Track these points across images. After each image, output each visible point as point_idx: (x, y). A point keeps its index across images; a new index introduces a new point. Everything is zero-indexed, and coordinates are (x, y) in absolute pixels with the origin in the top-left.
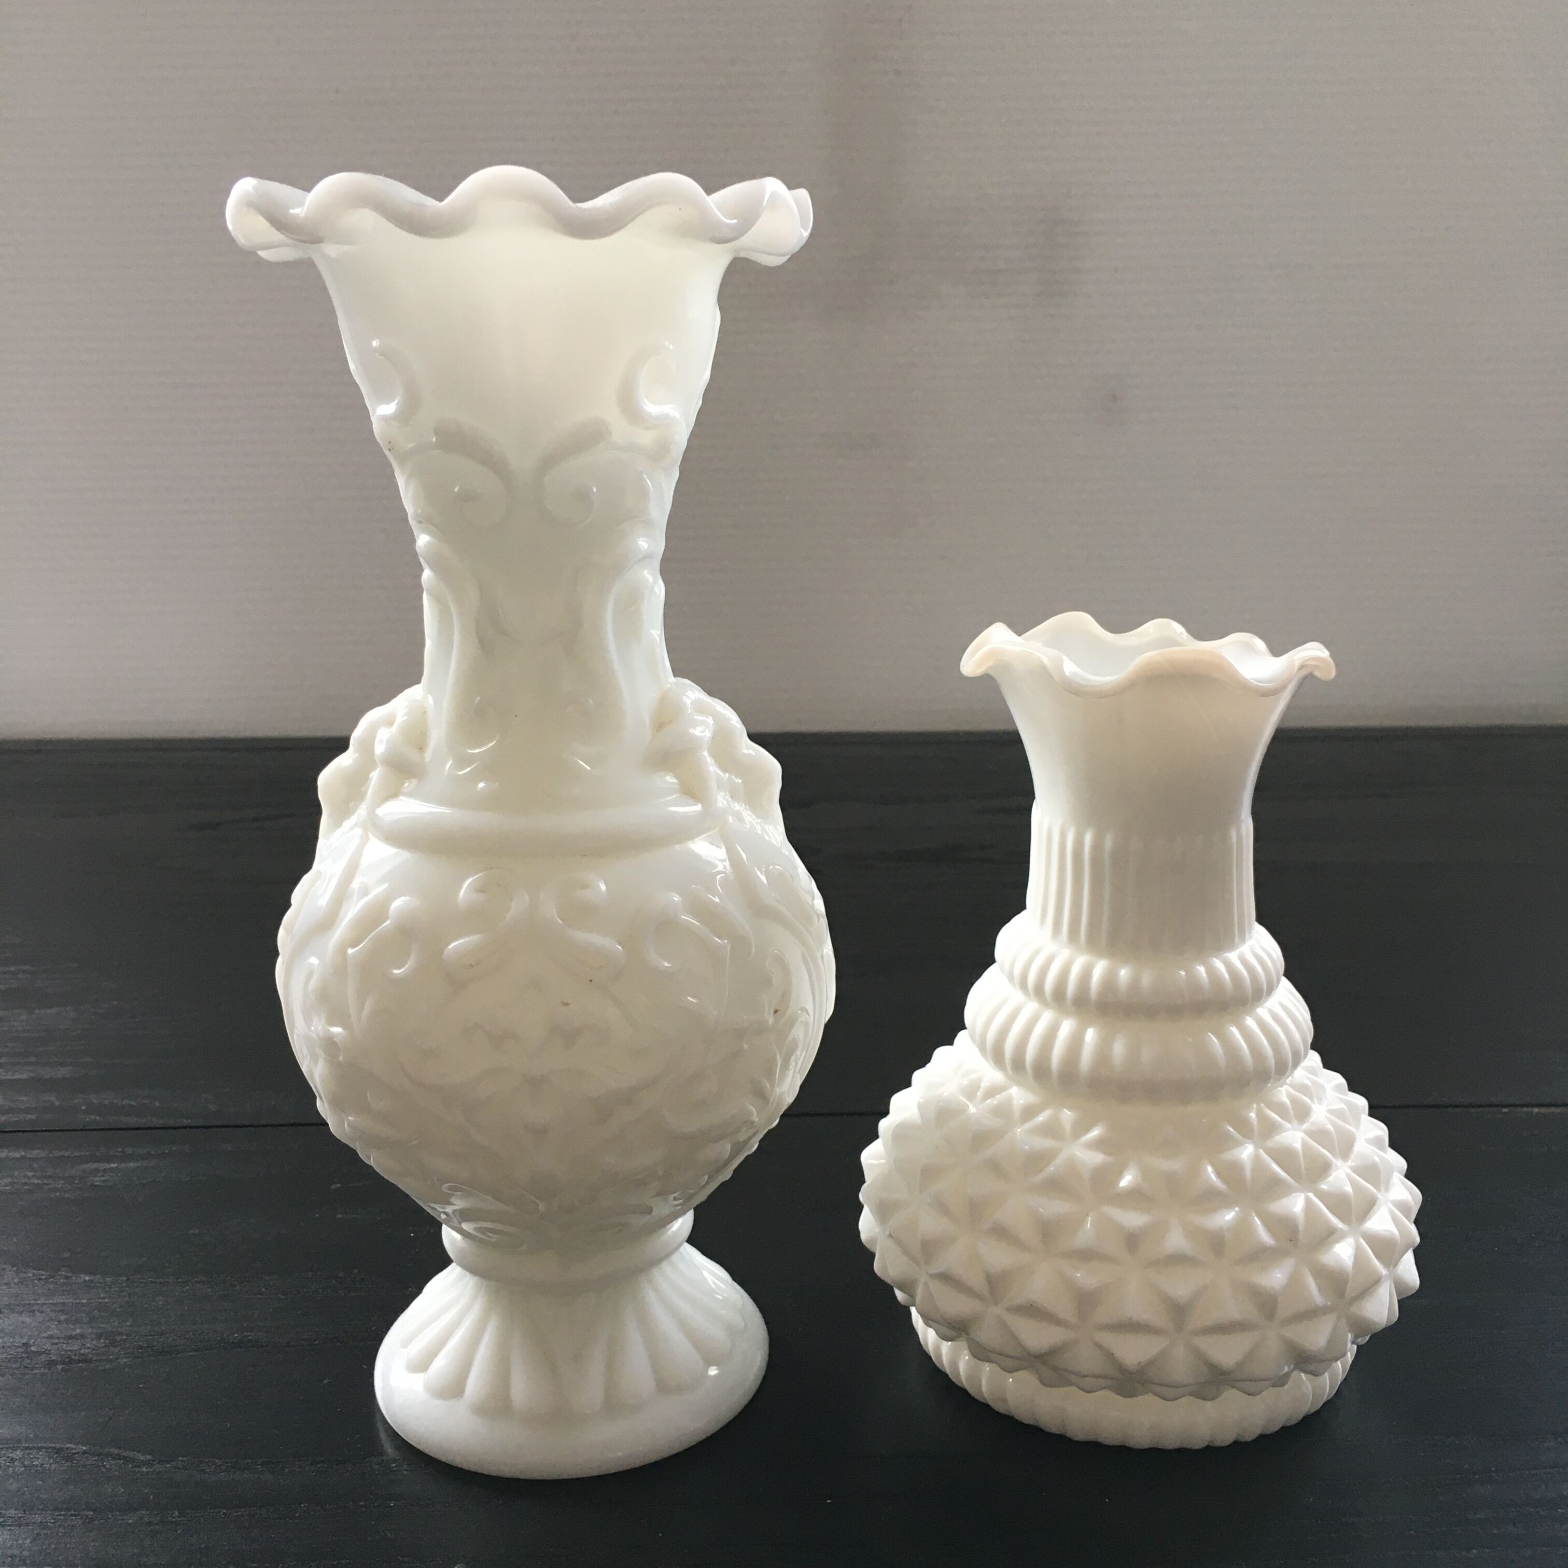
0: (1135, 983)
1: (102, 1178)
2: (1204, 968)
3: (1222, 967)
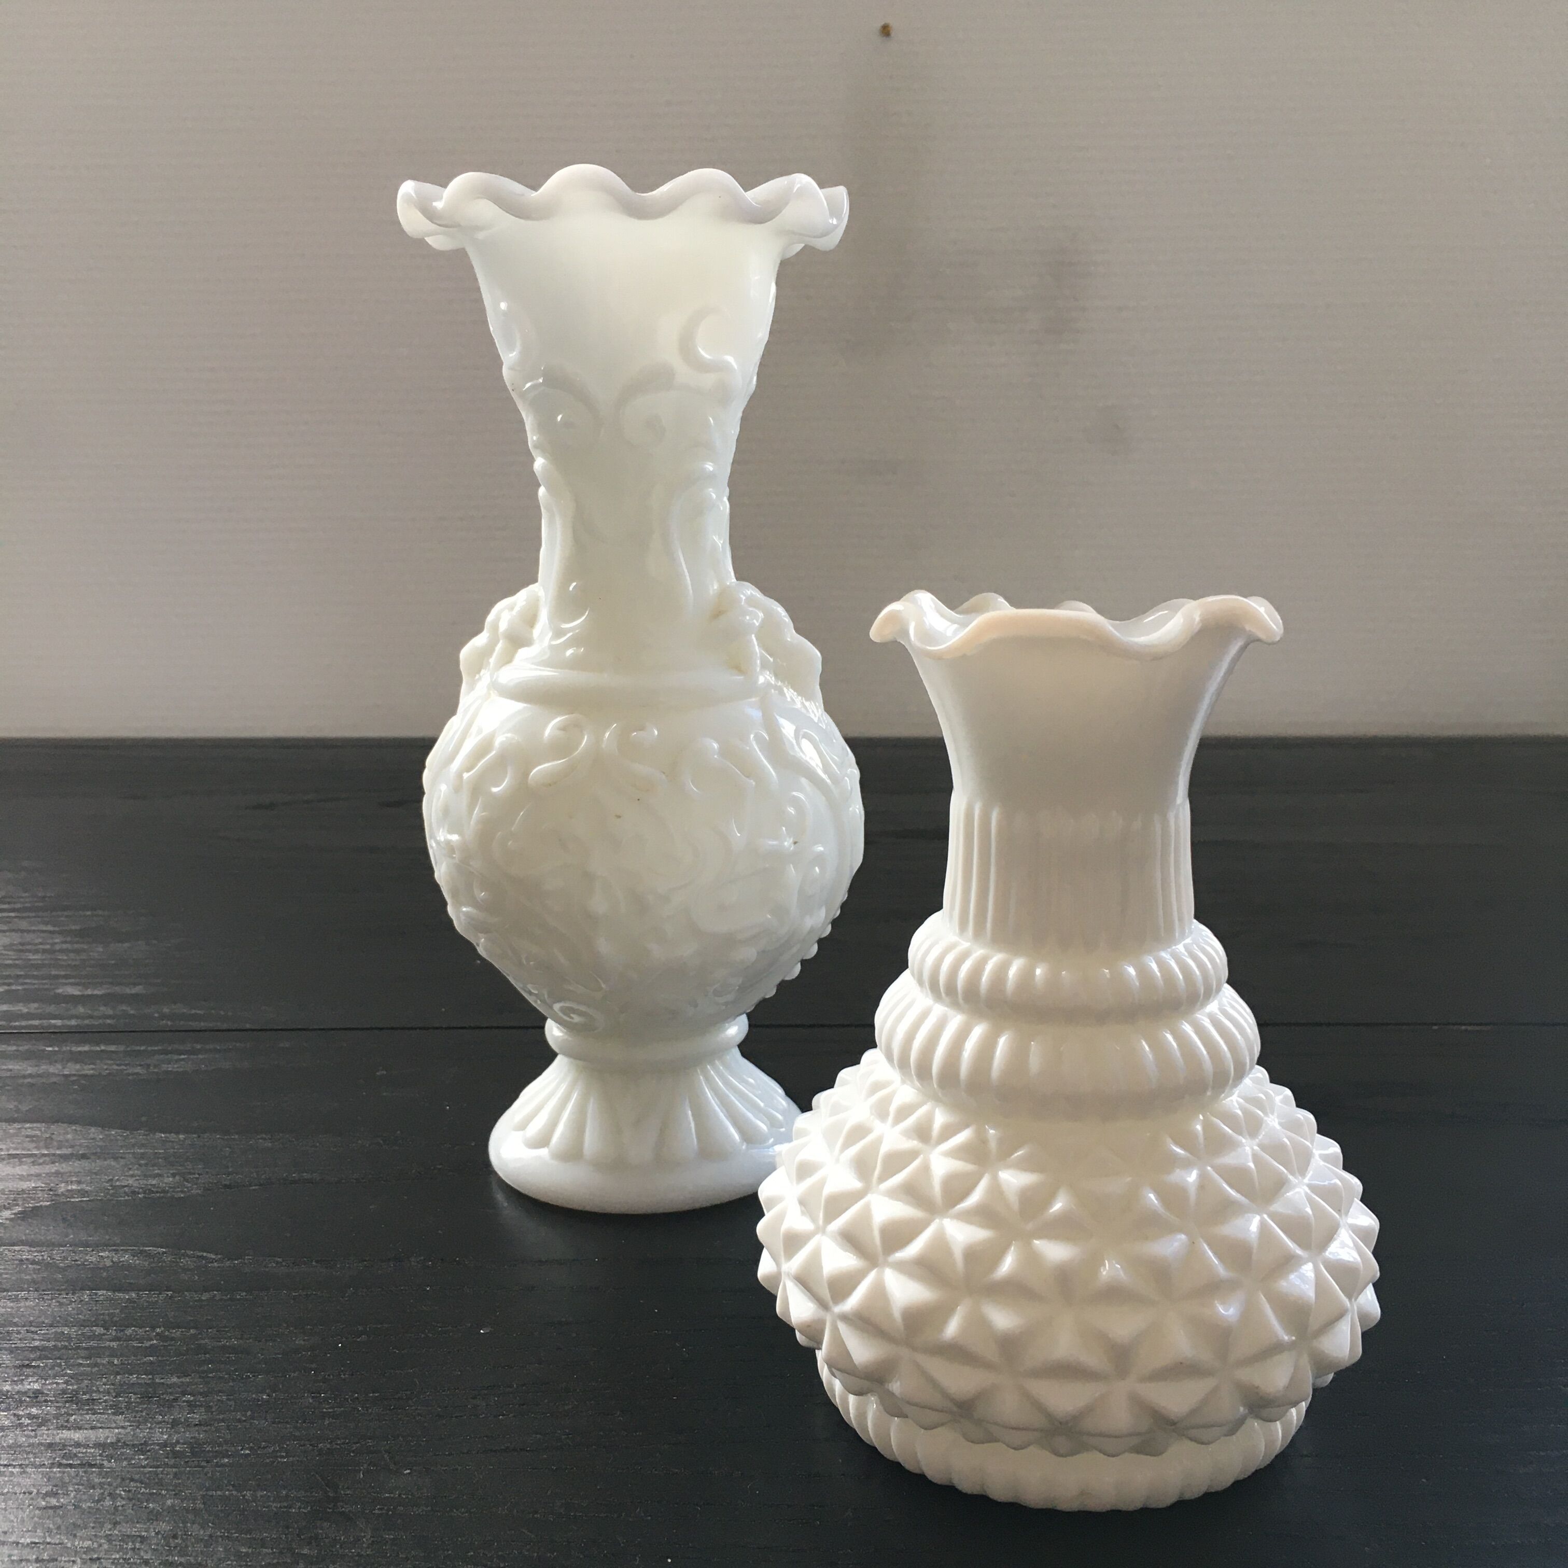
2: (1133, 967)
3: (1154, 966)
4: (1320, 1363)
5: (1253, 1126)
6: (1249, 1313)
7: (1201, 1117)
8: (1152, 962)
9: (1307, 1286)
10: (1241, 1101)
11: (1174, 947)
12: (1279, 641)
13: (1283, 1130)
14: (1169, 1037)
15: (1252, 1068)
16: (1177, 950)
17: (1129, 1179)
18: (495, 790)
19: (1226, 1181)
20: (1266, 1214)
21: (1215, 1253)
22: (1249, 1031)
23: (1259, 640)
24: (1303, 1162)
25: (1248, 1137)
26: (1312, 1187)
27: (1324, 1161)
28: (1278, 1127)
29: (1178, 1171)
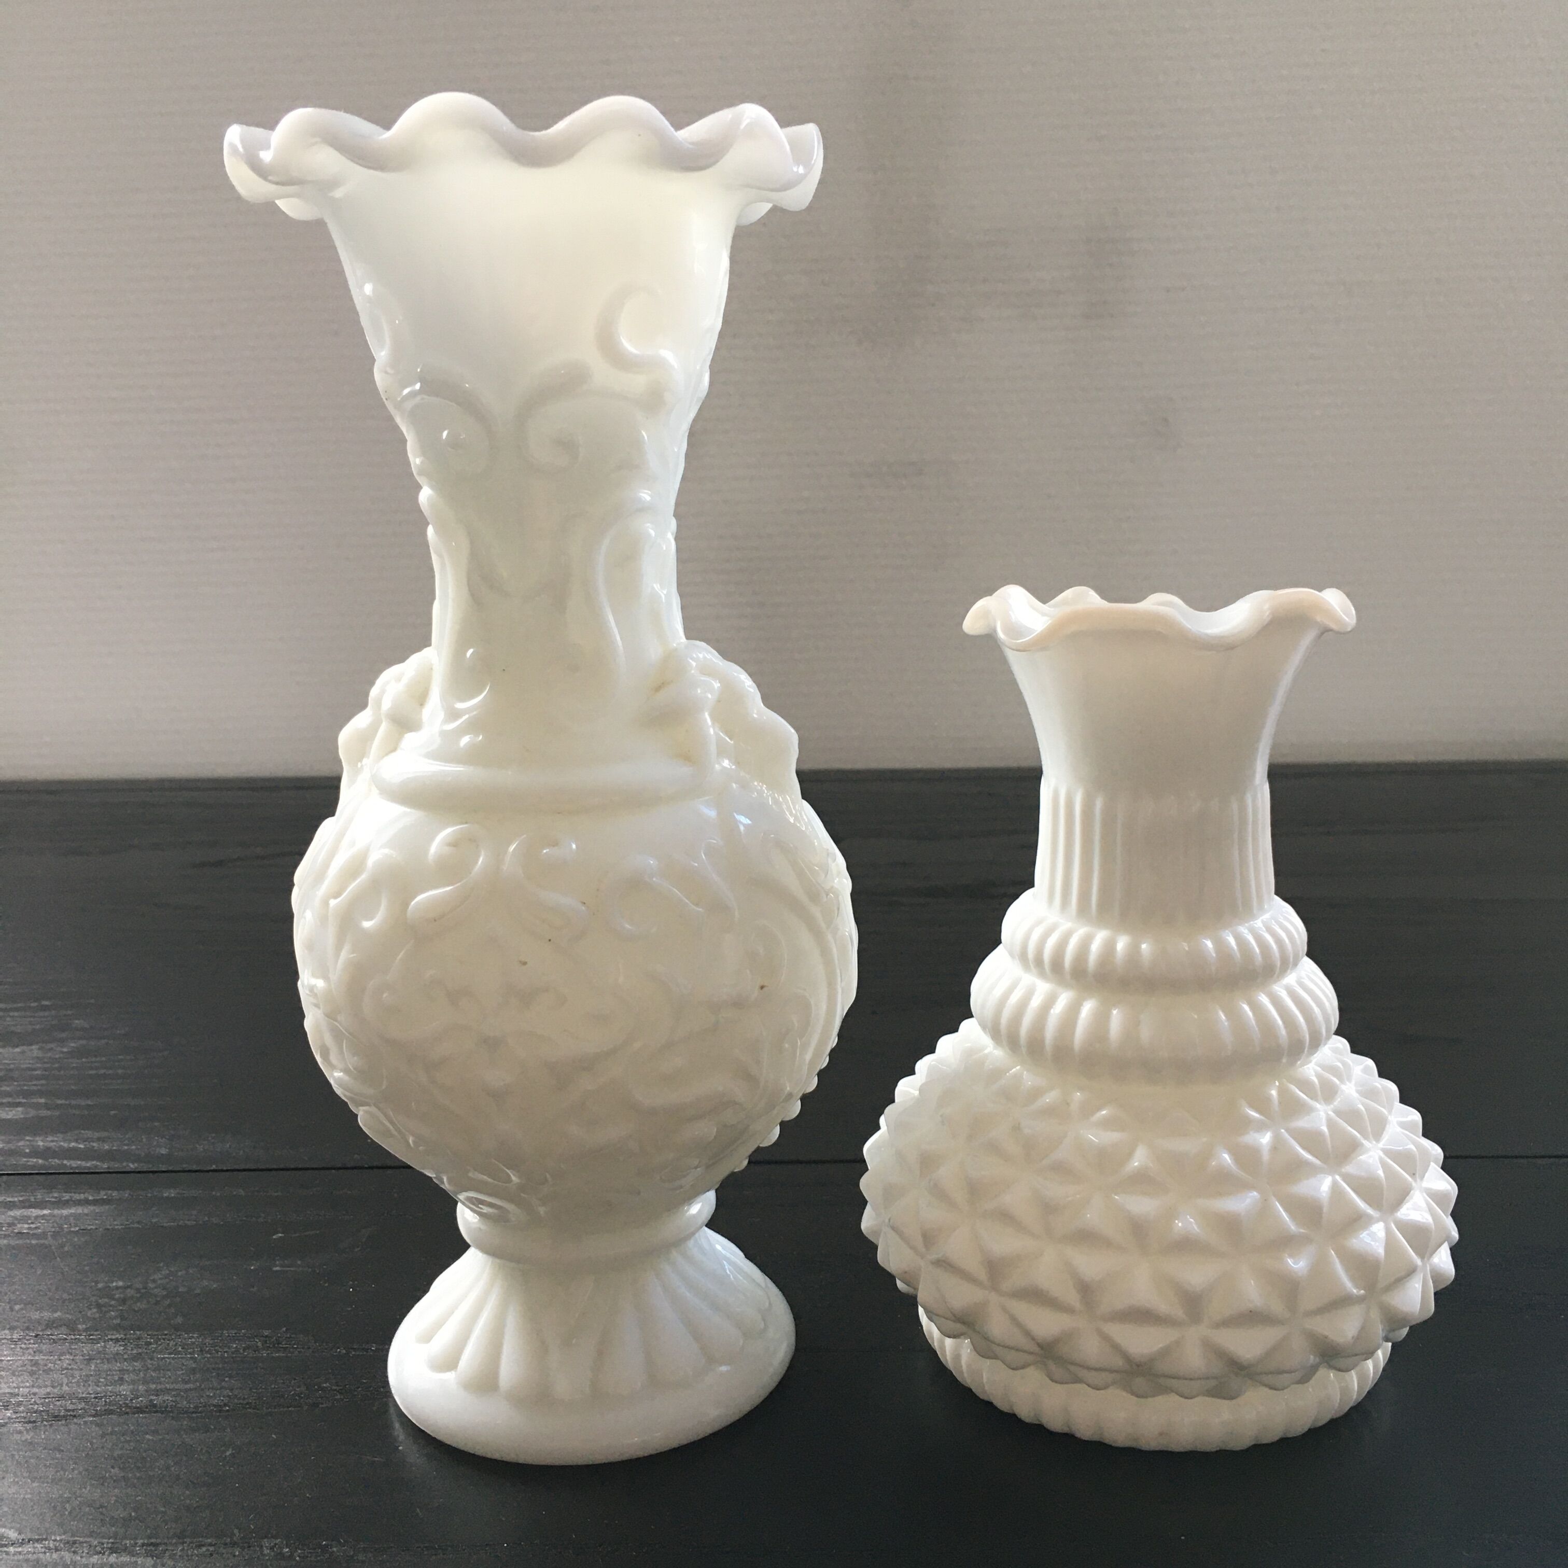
0: (1133, 953)
1: (32, 1226)
2: (1211, 941)
3: (1231, 940)
4: (1393, 1320)
5: (1328, 1092)
6: (1319, 1268)
7: (1277, 1084)
8: (1229, 936)
9: (1377, 1244)
10: (1319, 1069)
11: (1252, 922)
12: (1350, 632)
13: (1360, 1097)
14: (1246, 1007)
15: (1328, 1038)
16: (1255, 925)
17: (1205, 1140)
18: (367, 924)
19: (1299, 1144)
20: (1339, 1175)
21: (1286, 1210)
22: (1327, 1004)
23: (1331, 630)
24: (1378, 1127)
25: (1322, 1102)
26: (1387, 1152)
27: (1402, 1128)
28: (1356, 1095)
29: (1251, 1133)
